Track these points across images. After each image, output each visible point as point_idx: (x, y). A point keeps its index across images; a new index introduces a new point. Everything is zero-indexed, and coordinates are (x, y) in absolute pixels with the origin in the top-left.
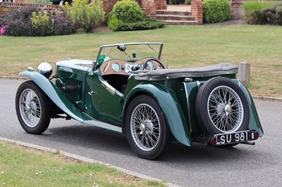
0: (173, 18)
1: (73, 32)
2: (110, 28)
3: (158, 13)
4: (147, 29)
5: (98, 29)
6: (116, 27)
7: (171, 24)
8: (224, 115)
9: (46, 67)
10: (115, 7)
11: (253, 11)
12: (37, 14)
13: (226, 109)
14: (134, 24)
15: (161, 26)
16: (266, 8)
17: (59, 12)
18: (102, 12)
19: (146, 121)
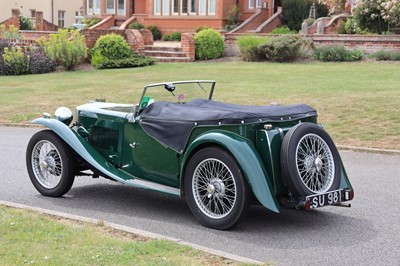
0: (162, 55)
1: (52, 69)
2: (94, 66)
3: (146, 49)
4: (136, 66)
5: (81, 67)
6: (101, 65)
7: (161, 60)
8: (314, 171)
9: (65, 112)
10: (98, 42)
11: (249, 47)
12: (10, 49)
13: (317, 162)
14: (121, 61)
15: (151, 64)
16: (263, 44)
17: (35, 48)
18: (84, 48)
19: (215, 180)
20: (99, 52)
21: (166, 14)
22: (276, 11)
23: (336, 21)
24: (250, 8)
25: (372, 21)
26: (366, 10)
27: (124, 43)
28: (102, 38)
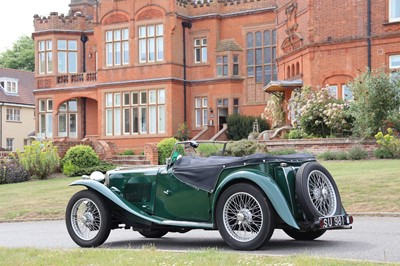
5: (53, 176)
6: (72, 173)
8: (322, 199)
13: (323, 193)
17: (9, 160)
18: (56, 158)
19: (242, 210)
20: (70, 161)
21: (118, 134)
22: (221, 127)
23: (279, 133)
24: (197, 126)
25: (316, 127)
26: (311, 118)
27: (93, 152)
28: (72, 148)
